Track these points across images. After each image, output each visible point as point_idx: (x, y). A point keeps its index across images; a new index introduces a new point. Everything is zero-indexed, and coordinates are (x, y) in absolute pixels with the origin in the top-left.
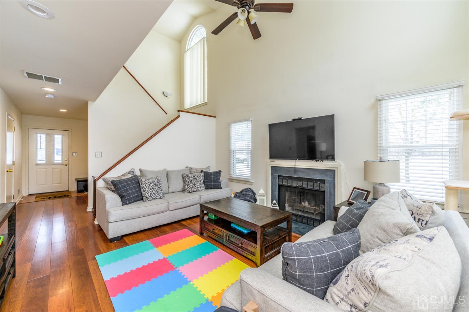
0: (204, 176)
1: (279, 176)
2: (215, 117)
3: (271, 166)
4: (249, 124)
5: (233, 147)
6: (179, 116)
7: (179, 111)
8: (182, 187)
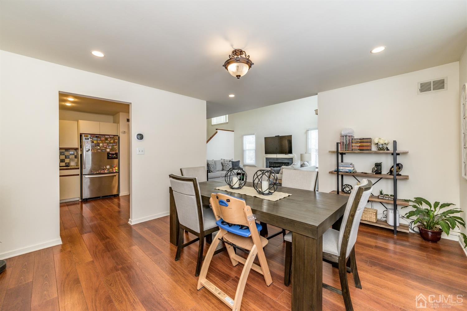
0: (232, 163)
1: (269, 162)
2: (233, 131)
3: (266, 158)
4: (254, 136)
5: (244, 148)
6: (217, 132)
7: (217, 129)
8: (222, 168)
